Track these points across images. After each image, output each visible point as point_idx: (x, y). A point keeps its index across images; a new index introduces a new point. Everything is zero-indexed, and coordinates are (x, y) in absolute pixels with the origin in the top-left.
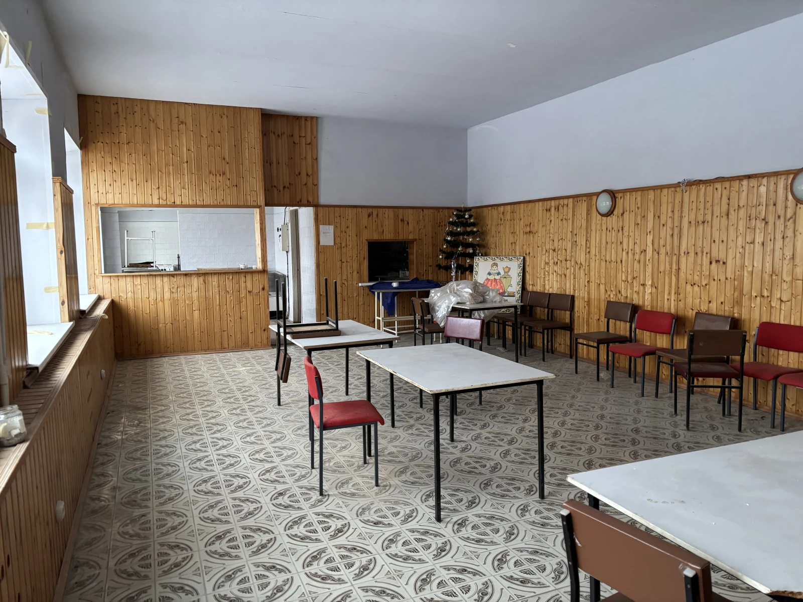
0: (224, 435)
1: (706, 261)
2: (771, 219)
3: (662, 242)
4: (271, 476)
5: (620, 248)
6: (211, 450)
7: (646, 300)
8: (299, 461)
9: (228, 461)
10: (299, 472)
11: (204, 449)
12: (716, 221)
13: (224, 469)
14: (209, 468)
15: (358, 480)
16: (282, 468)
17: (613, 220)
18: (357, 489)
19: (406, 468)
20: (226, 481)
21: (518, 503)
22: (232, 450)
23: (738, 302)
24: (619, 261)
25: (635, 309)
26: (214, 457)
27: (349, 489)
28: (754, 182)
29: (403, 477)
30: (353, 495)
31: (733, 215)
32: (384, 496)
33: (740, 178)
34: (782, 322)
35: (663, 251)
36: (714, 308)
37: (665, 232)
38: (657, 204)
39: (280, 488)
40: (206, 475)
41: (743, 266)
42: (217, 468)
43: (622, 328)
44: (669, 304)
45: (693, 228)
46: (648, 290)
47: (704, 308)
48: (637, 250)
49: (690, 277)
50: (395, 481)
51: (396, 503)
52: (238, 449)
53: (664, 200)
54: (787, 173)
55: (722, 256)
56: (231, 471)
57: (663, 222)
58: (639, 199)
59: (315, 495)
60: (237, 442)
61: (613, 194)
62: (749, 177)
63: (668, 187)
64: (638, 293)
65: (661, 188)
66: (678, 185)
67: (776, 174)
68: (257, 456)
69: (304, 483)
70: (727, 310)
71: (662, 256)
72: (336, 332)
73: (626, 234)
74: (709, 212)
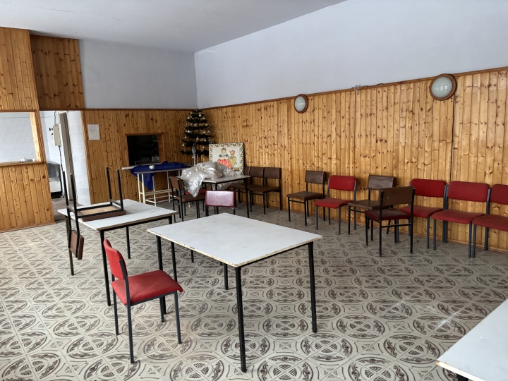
0: (25, 311)
1: (374, 140)
2: (417, 111)
3: (342, 129)
4: (79, 351)
5: (312, 134)
6: (14, 331)
7: (332, 169)
8: (103, 329)
9: (34, 340)
10: (106, 340)
11: (7, 330)
12: (379, 113)
13: (31, 349)
14: (16, 351)
15: (161, 340)
16: (88, 339)
17: (307, 116)
18: (163, 350)
19: (199, 321)
20: (35, 363)
21: (299, 339)
22: (35, 328)
23: (396, 167)
24: (312, 143)
25: (326, 175)
26: (19, 338)
27: (155, 351)
28: (404, 87)
29: (200, 330)
30: (161, 356)
31: (391, 109)
32: (190, 353)
33: (395, 84)
34: (425, 178)
35: (343, 135)
36: (379, 172)
37: (344, 122)
38: (338, 104)
39: (91, 361)
40: (14, 360)
41: (398, 143)
42: (24, 350)
43: (317, 188)
44: (349, 170)
45: (364, 119)
46: (334, 161)
47: (373, 172)
48: (325, 135)
49: (362, 152)
50: (193, 336)
51: (202, 358)
52: (41, 326)
53: (343, 100)
54: (427, 79)
55: (384, 136)
56: (38, 351)
57: (342, 115)
58: (325, 100)
59: (127, 364)
60: (40, 318)
61: (306, 97)
62: (401, 83)
63: (346, 91)
64: (326, 164)
65: (340, 92)
66: (352, 89)
67: (419, 80)
68: (61, 330)
69: (113, 352)
70: (388, 172)
71: (343, 139)
72: (121, 212)
73: (317, 124)
74: (374, 108)
